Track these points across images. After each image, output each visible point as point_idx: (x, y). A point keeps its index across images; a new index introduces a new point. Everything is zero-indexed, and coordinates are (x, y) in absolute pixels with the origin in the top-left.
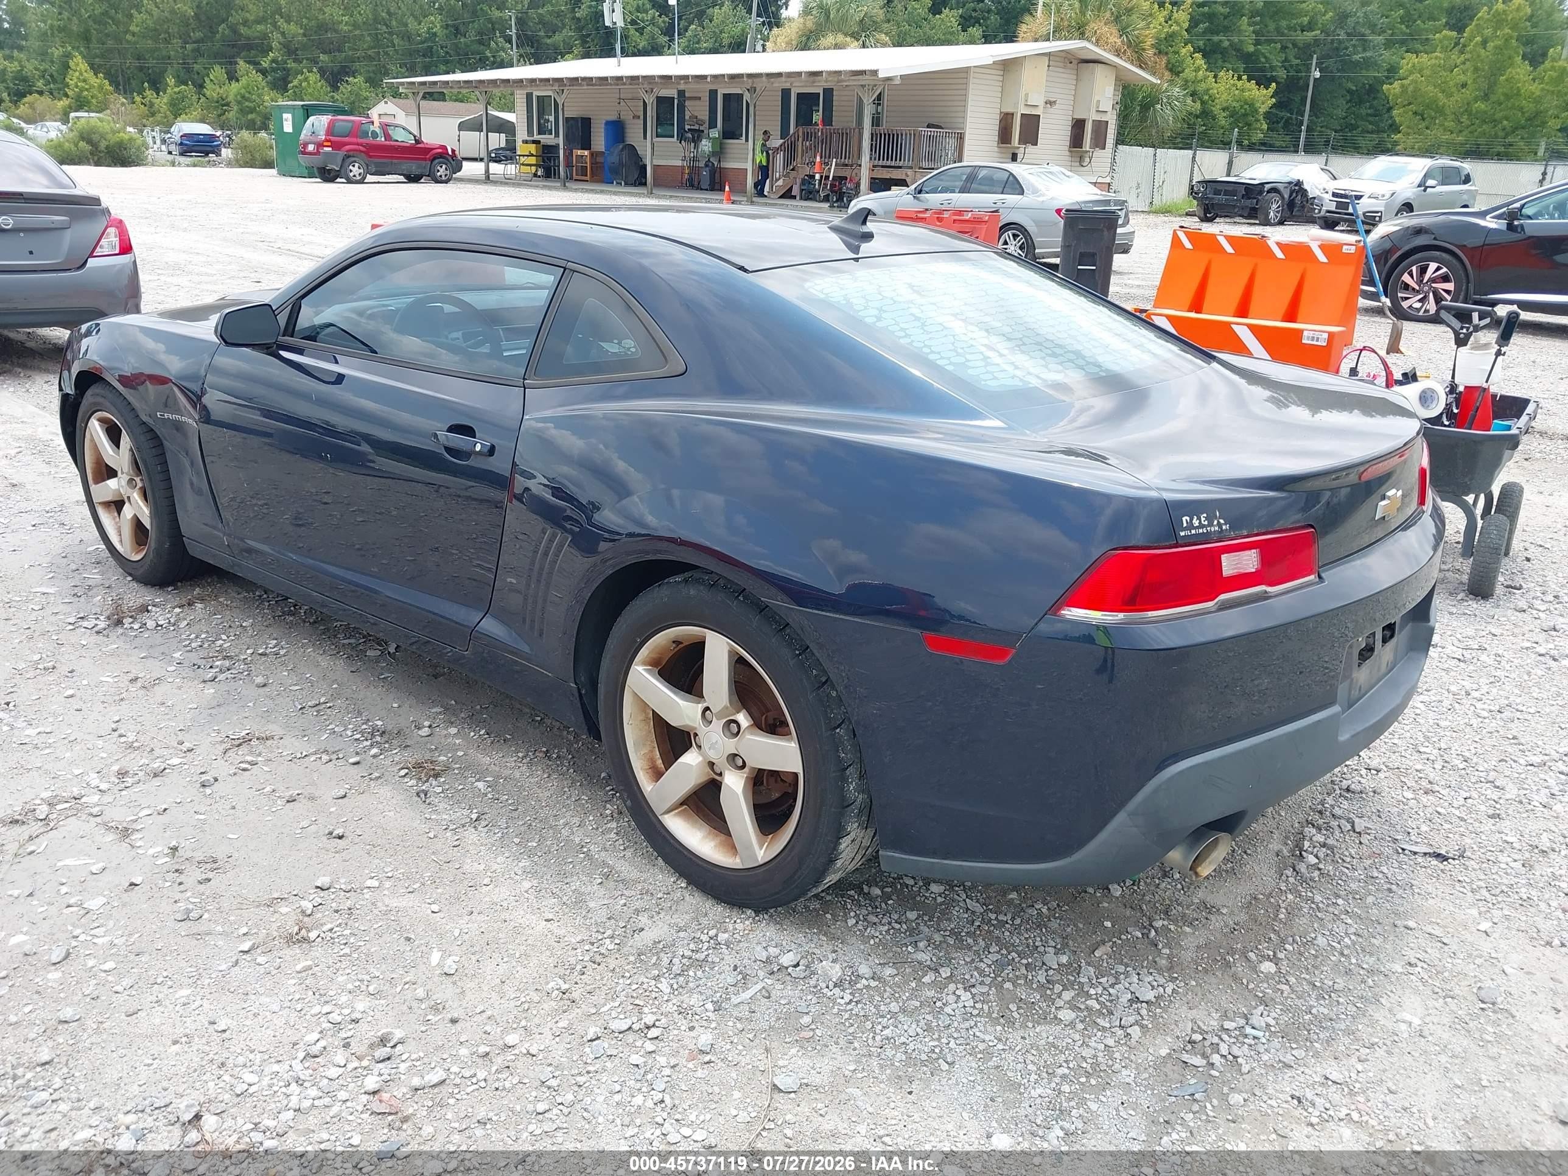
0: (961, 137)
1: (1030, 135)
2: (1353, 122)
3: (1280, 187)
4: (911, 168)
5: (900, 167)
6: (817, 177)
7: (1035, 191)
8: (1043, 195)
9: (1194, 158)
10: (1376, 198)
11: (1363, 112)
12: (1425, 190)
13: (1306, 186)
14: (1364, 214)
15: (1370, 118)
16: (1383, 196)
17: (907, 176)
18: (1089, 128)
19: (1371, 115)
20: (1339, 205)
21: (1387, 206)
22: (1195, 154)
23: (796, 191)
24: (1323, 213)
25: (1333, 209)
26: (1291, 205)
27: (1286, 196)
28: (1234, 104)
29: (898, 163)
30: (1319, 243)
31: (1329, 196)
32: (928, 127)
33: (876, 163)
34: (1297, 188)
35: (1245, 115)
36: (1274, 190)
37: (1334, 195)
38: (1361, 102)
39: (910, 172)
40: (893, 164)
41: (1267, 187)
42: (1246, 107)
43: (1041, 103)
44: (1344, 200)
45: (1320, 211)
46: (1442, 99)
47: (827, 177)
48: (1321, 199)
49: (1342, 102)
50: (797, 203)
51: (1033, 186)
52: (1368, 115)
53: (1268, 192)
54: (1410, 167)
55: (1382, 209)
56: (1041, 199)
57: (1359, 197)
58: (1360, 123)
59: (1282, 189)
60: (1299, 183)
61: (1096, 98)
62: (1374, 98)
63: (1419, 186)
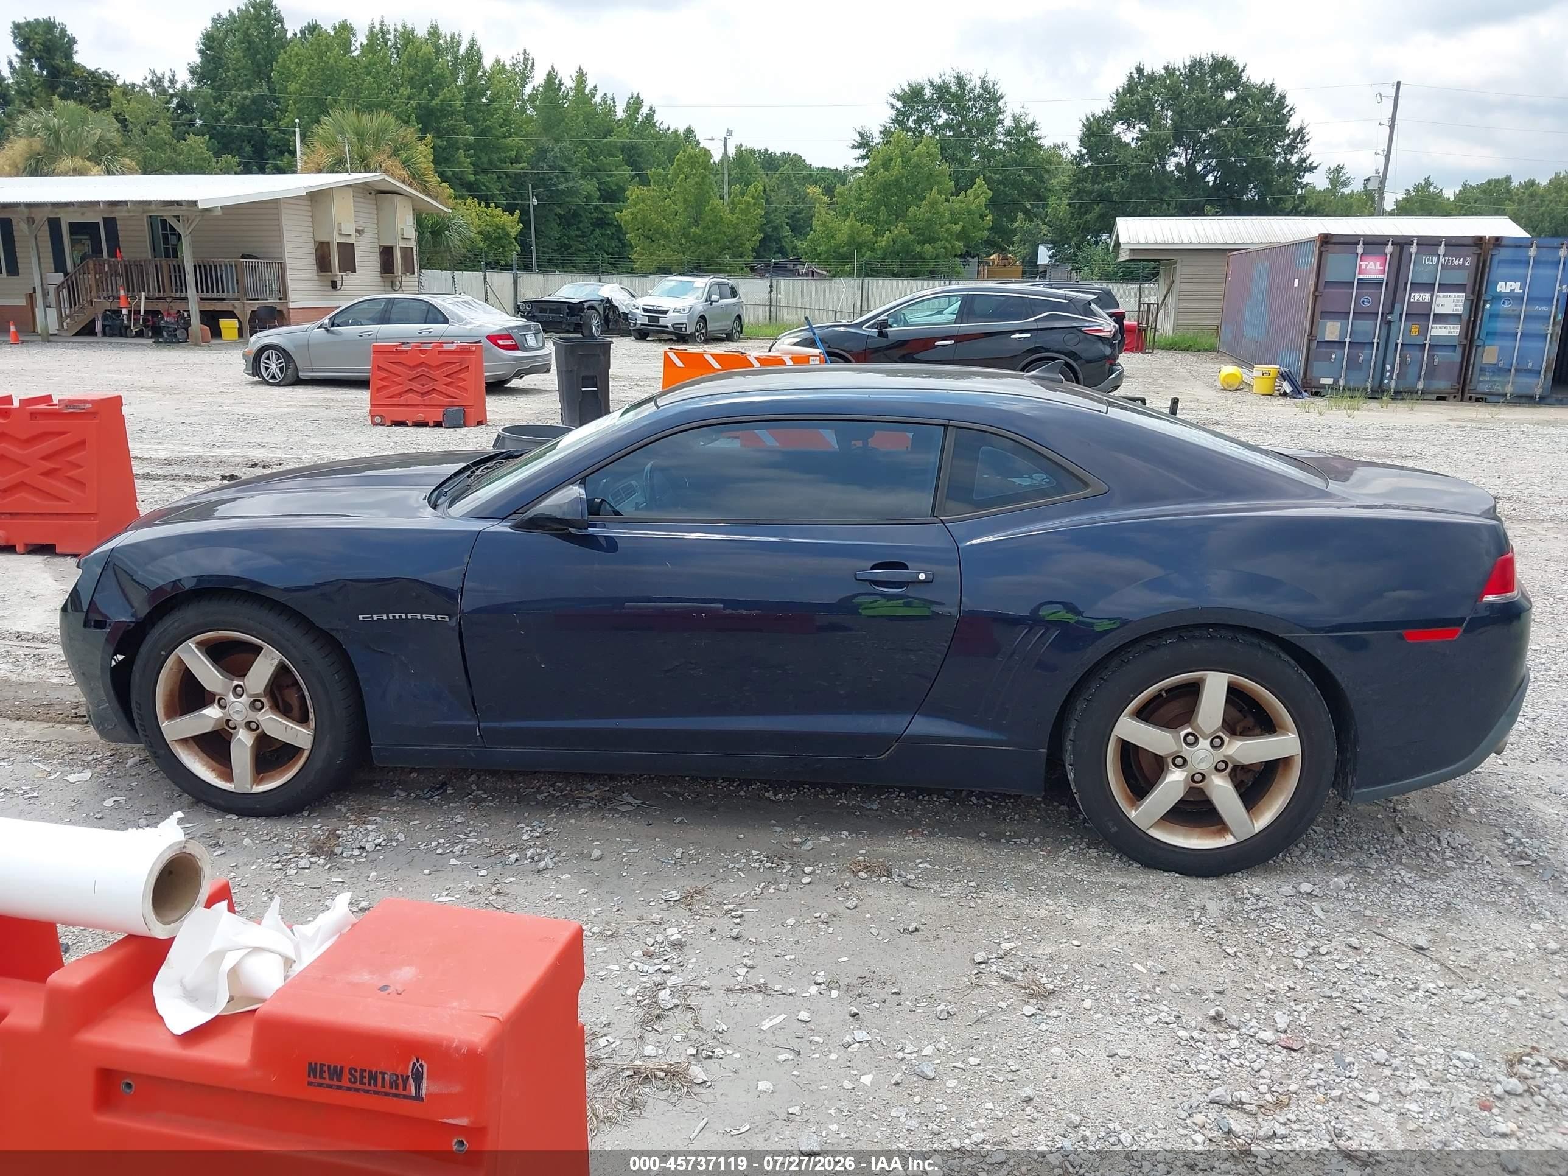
0: (281, 267)
1: (349, 264)
2: (567, 242)
3: (595, 304)
4: (238, 299)
5: (224, 299)
6: (125, 311)
7: (460, 320)
8: (470, 323)
9: (485, 278)
10: (679, 312)
11: (573, 233)
12: (711, 304)
13: (615, 303)
14: (673, 326)
15: (580, 239)
16: (684, 310)
17: (234, 307)
18: (397, 254)
19: (580, 237)
20: (650, 318)
21: (689, 318)
22: (485, 275)
23: (98, 327)
24: (638, 326)
25: (647, 322)
26: (606, 320)
27: (601, 312)
28: (488, 228)
29: (221, 295)
30: (790, 356)
31: (640, 312)
32: (243, 257)
33: (205, 295)
34: (608, 305)
35: (499, 238)
36: (591, 307)
37: (645, 310)
38: (569, 225)
39: (237, 303)
40: (215, 295)
41: (586, 305)
42: (499, 231)
43: (353, 232)
44: (654, 313)
45: (635, 324)
46: (666, 226)
47: (138, 312)
48: (634, 314)
49: (554, 225)
50: (99, 339)
51: (456, 315)
52: (577, 236)
53: (588, 309)
54: (696, 285)
55: (686, 321)
56: (468, 327)
57: (666, 312)
58: (572, 243)
59: (597, 307)
60: (608, 301)
61: (400, 226)
62: (580, 222)
63: (707, 301)
